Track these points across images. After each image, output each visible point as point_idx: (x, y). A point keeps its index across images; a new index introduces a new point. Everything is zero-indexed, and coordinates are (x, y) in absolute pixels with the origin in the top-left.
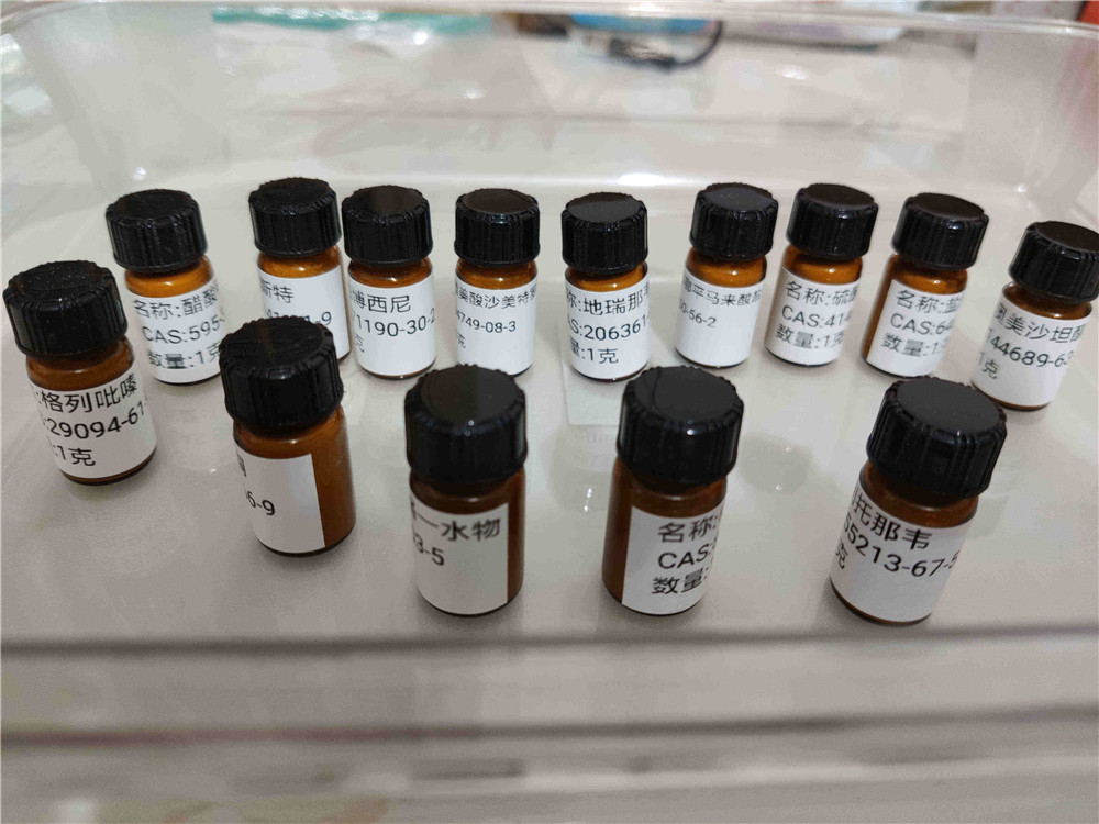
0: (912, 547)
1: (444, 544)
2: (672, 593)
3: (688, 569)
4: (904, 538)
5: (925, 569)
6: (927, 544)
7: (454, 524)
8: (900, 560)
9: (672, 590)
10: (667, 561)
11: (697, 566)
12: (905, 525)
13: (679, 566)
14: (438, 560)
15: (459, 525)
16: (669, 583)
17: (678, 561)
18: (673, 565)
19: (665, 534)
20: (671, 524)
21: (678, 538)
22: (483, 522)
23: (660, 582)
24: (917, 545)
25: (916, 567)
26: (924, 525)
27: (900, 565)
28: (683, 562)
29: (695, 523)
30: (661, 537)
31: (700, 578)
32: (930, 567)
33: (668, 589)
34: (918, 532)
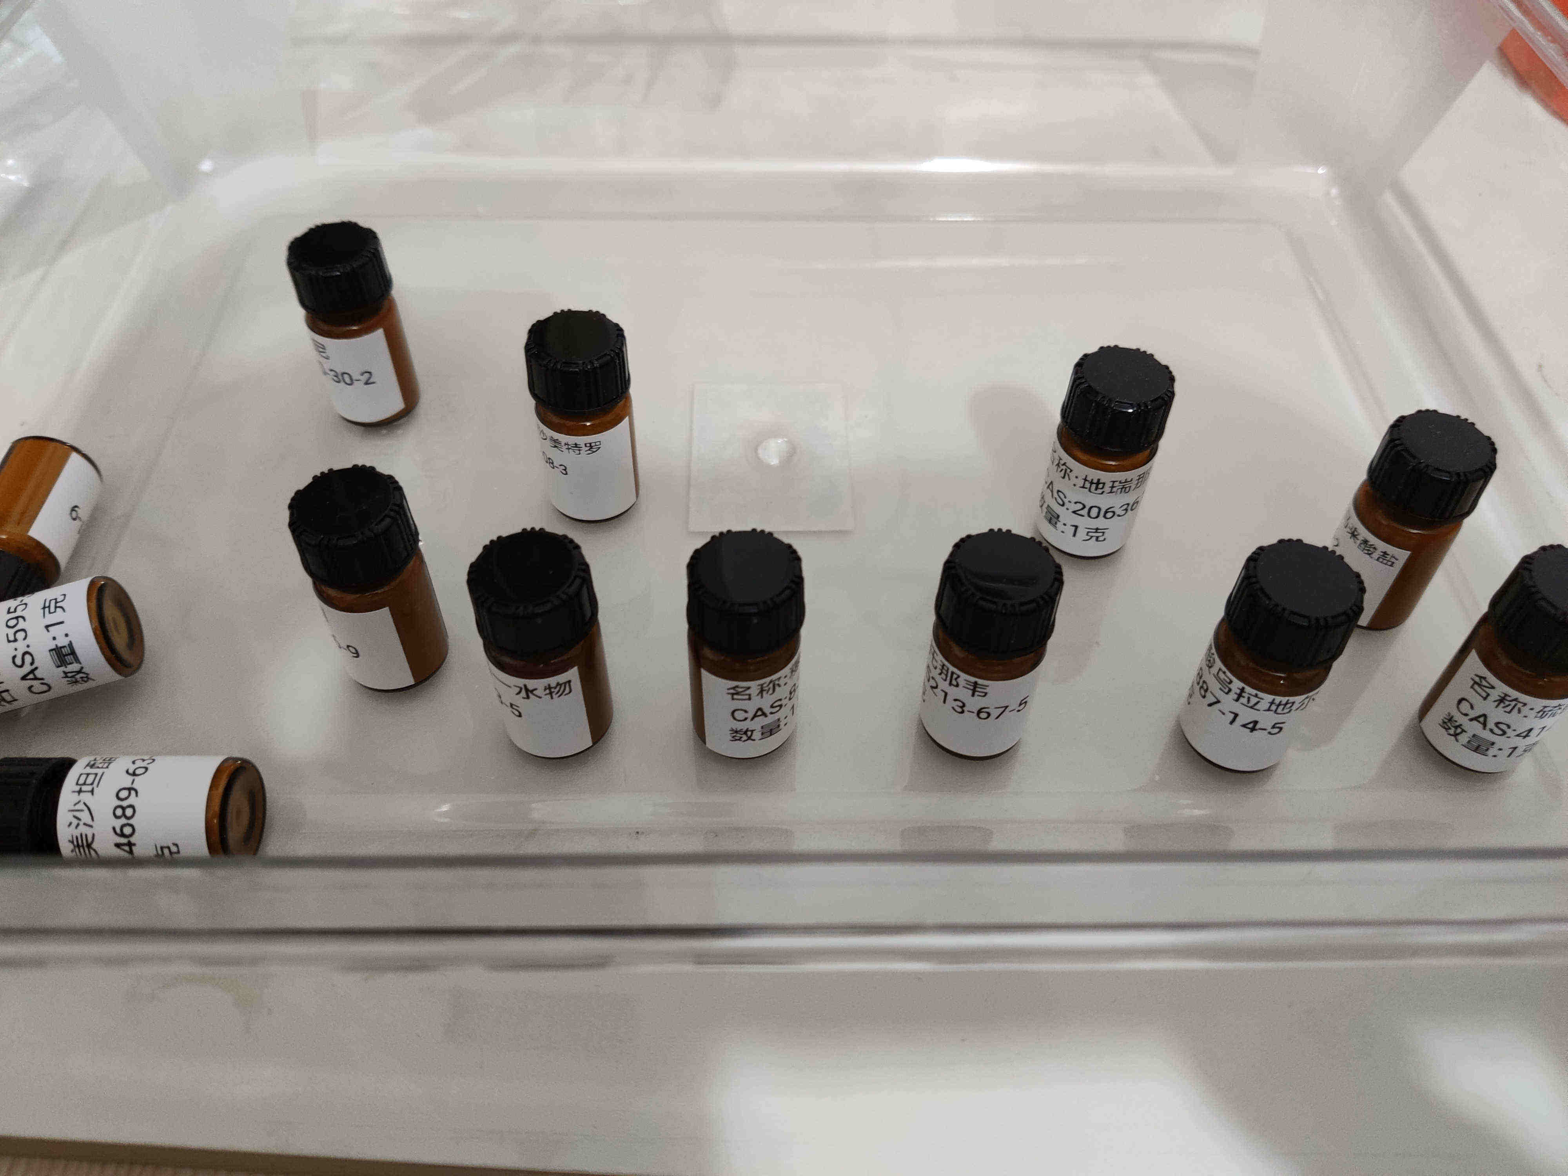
0: (973, 695)
1: (519, 701)
2: (749, 741)
3: (761, 721)
4: (964, 687)
5: (989, 715)
6: (986, 694)
7: (525, 686)
8: (964, 705)
9: (749, 738)
10: (739, 715)
11: (771, 719)
12: (964, 677)
13: (752, 719)
14: (517, 713)
15: (530, 687)
16: (745, 733)
17: (750, 715)
18: (746, 719)
19: (733, 694)
20: (737, 687)
21: (747, 697)
22: (553, 685)
23: (736, 732)
24: (977, 693)
25: (979, 712)
26: (980, 678)
27: (965, 709)
28: (755, 716)
29: (762, 685)
30: (730, 696)
31: (779, 726)
32: (995, 713)
33: (745, 738)
34: (976, 683)
